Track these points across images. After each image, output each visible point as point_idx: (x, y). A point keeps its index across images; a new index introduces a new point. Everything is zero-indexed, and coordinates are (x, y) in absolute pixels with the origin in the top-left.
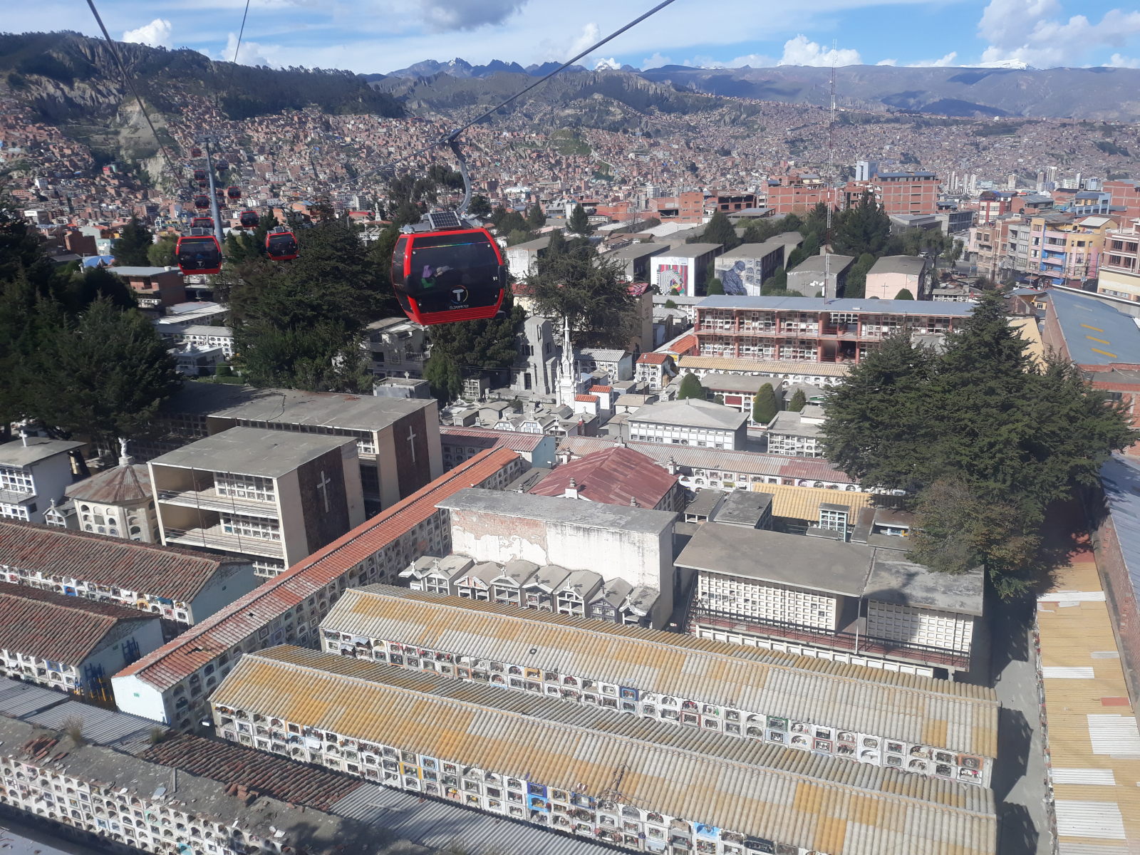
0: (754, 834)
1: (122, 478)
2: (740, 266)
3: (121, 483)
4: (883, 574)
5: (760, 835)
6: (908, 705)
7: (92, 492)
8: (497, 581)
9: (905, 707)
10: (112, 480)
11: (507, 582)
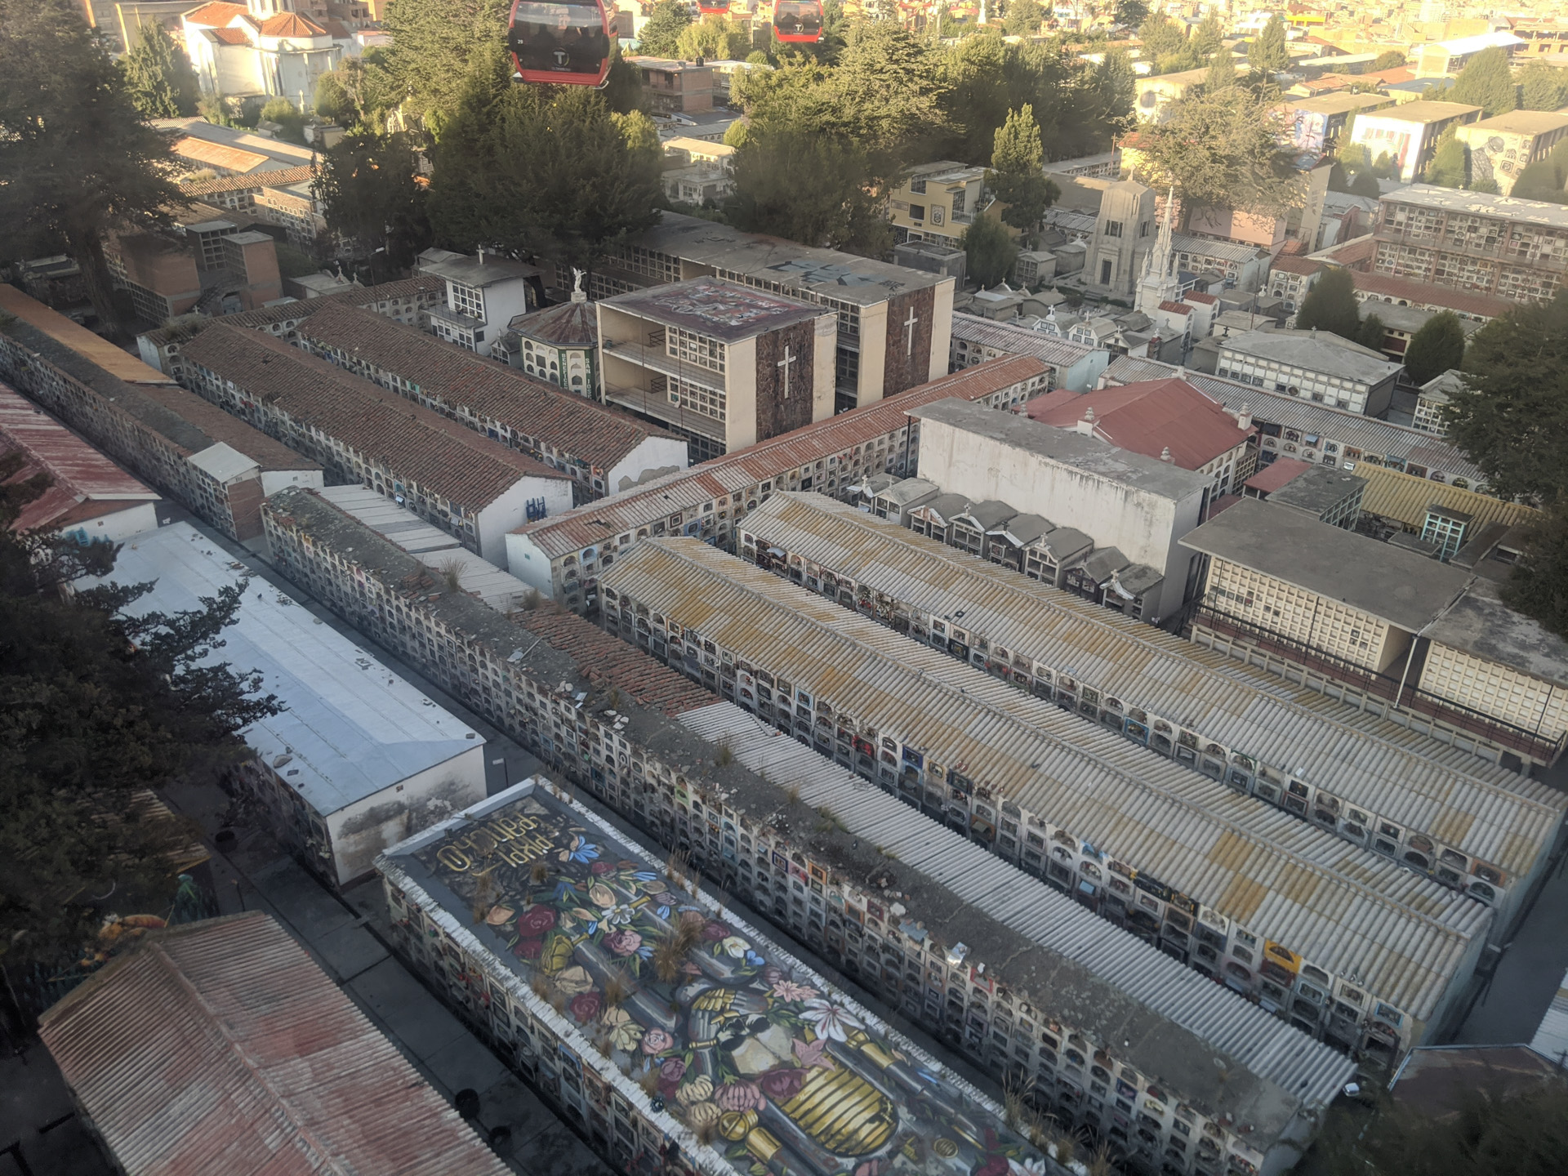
0: (1147, 872)
1: (571, 315)
2: (1495, 145)
3: (568, 322)
4: (1469, 612)
5: (1155, 876)
6: (1429, 784)
7: (537, 327)
8: (959, 519)
9: (1424, 785)
10: (560, 318)
11: (970, 523)
